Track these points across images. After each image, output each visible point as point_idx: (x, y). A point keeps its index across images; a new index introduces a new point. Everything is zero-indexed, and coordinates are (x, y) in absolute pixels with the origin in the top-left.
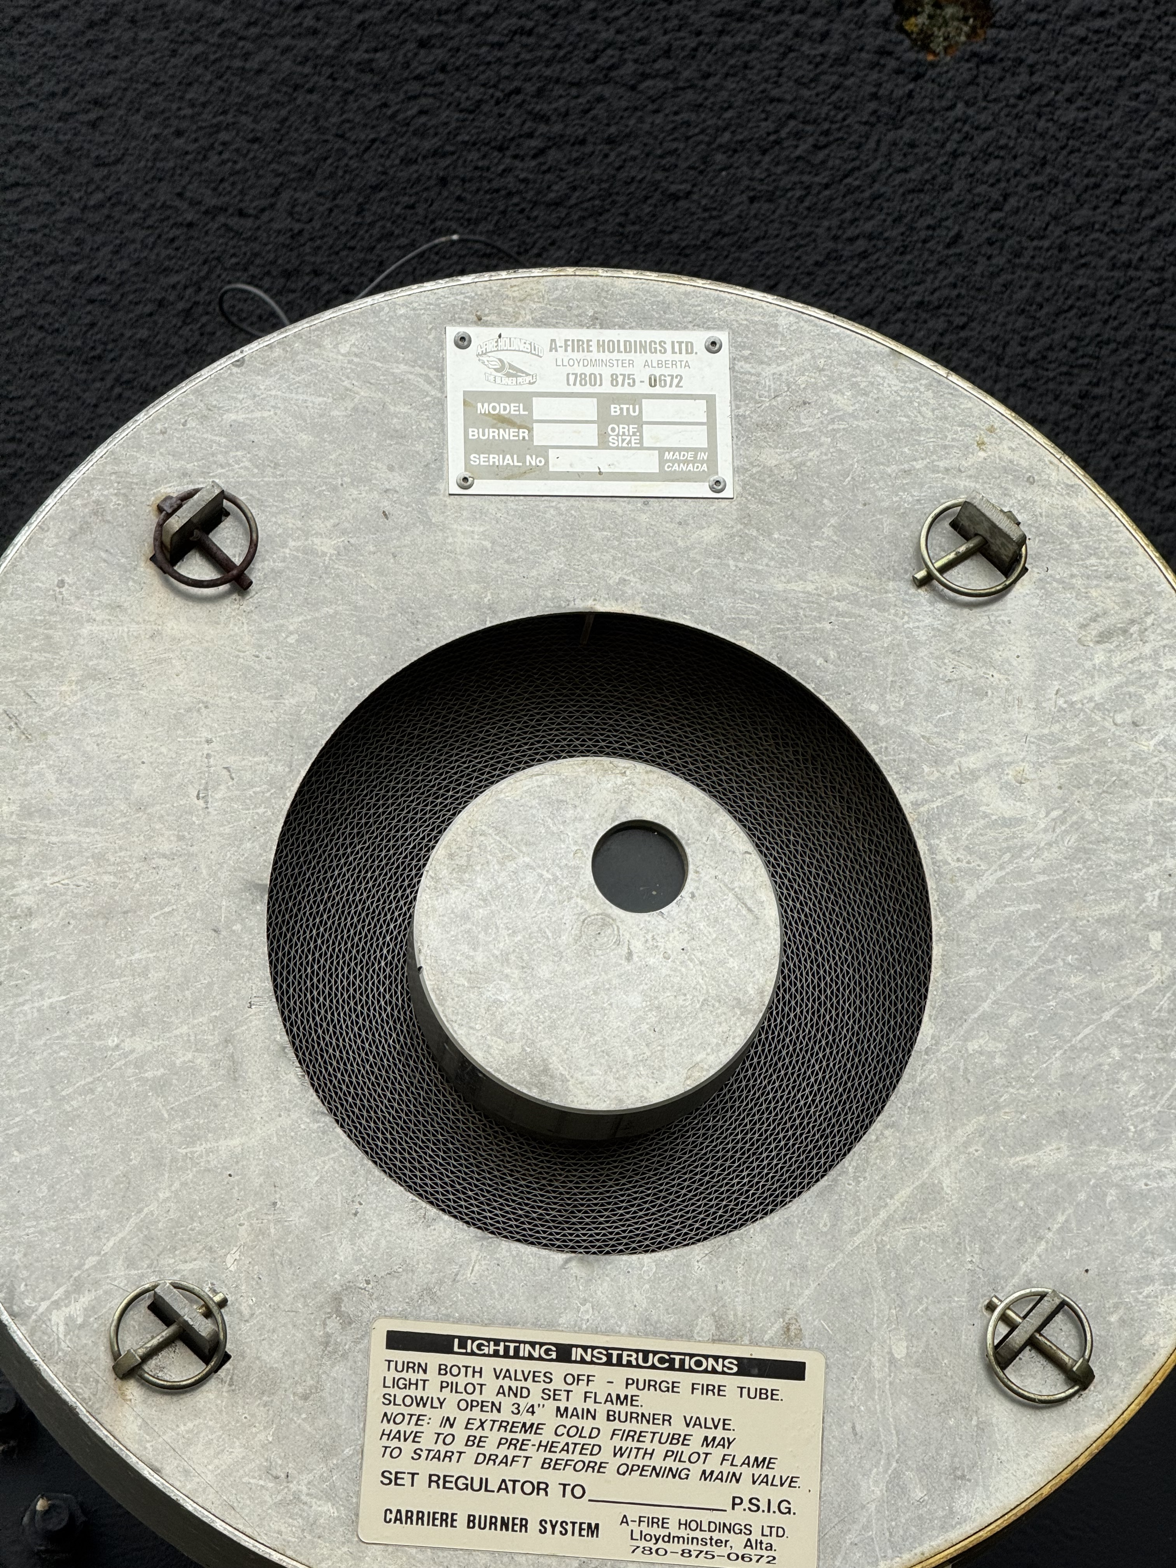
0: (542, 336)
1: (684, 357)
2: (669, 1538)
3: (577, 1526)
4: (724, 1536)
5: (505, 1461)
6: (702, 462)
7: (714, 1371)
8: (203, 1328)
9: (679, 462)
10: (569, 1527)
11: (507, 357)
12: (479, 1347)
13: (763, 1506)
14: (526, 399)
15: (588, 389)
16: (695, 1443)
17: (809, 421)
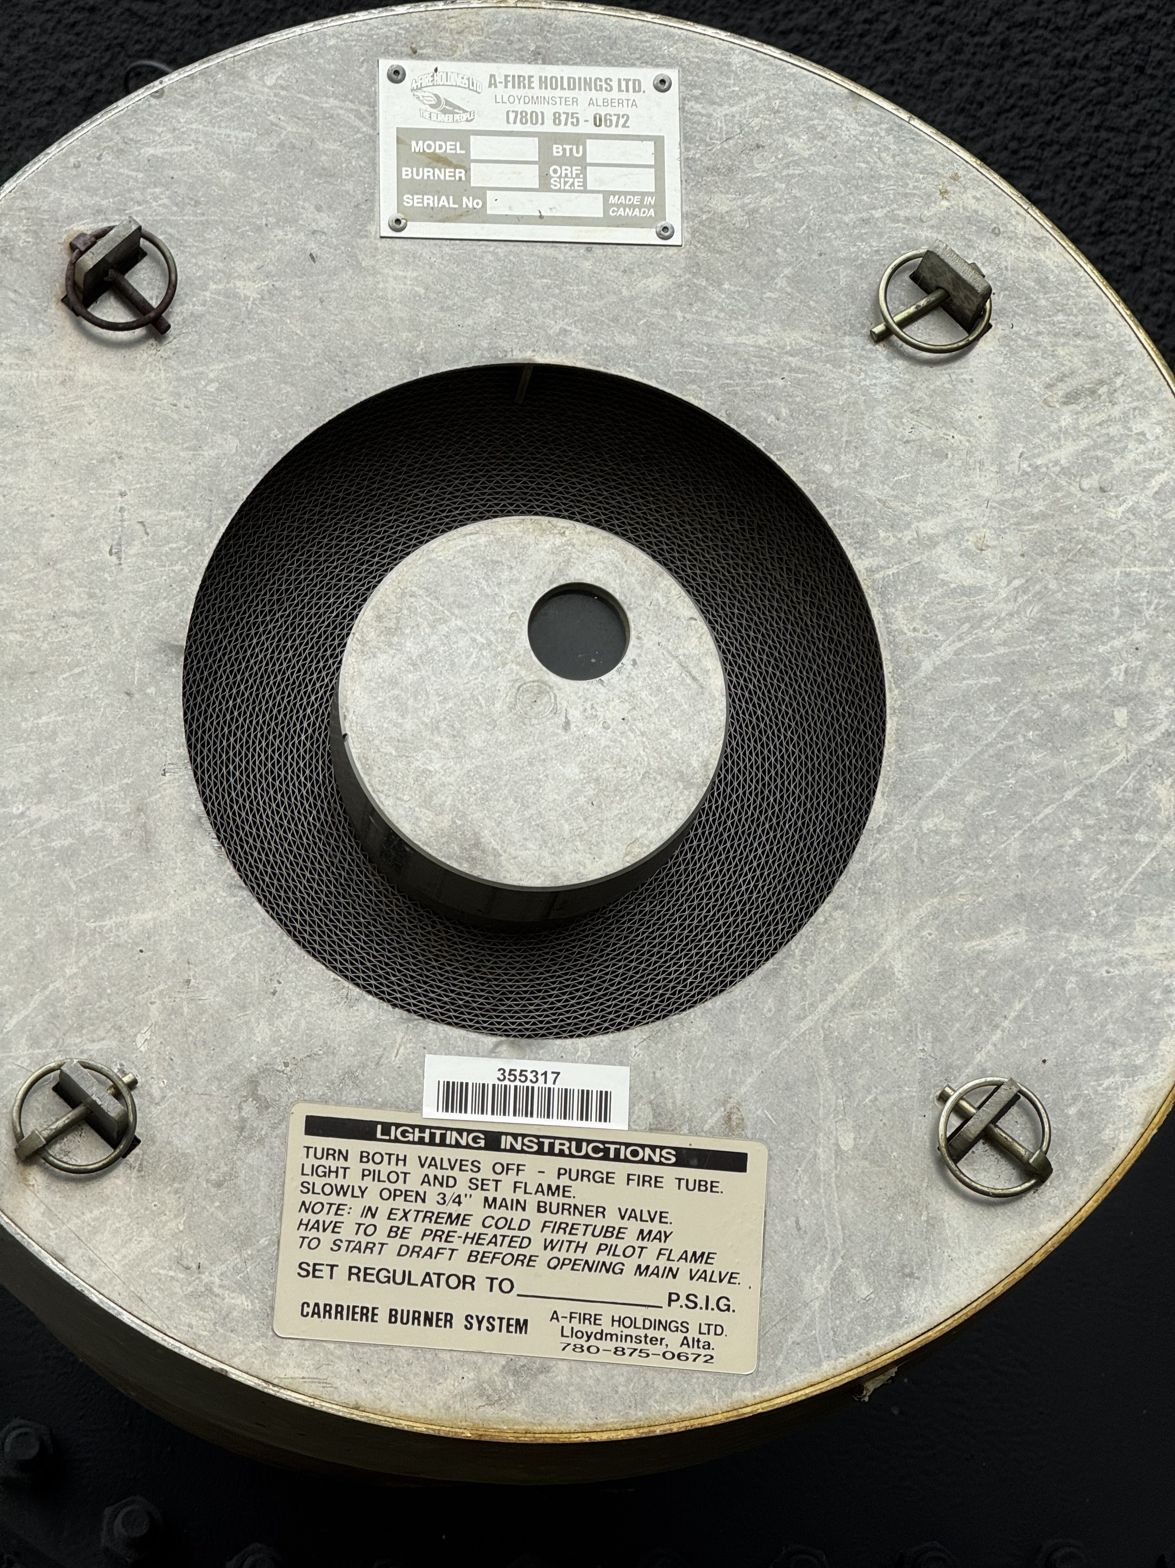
0: (481, 71)
1: (631, 95)
2: (602, 1335)
3: (505, 1322)
4: (660, 1334)
5: (429, 1254)
6: (649, 207)
7: (651, 1161)
8: (112, 1108)
9: (625, 206)
10: (497, 1323)
11: (443, 92)
12: (403, 1134)
13: (701, 1302)
14: (463, 137)
15: (529, 128)
16: (630, 1237)
17: (762, 166)
